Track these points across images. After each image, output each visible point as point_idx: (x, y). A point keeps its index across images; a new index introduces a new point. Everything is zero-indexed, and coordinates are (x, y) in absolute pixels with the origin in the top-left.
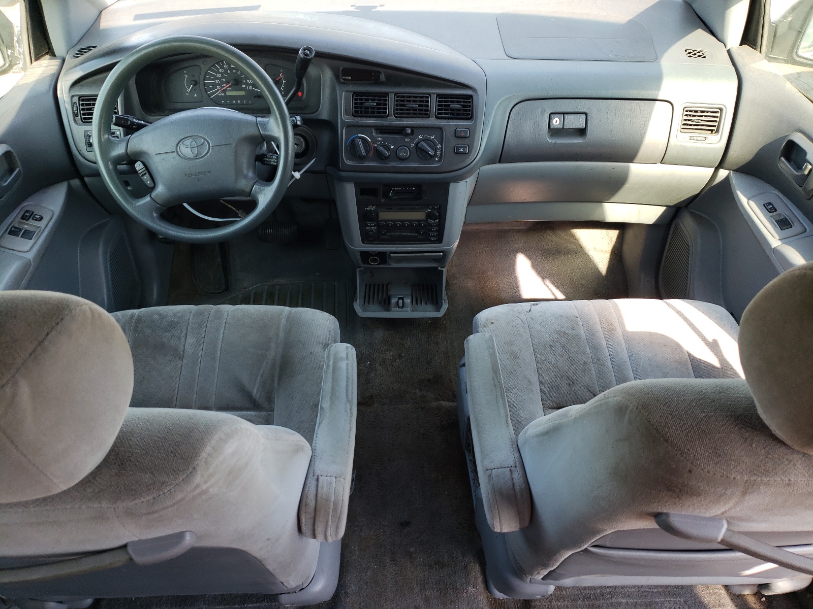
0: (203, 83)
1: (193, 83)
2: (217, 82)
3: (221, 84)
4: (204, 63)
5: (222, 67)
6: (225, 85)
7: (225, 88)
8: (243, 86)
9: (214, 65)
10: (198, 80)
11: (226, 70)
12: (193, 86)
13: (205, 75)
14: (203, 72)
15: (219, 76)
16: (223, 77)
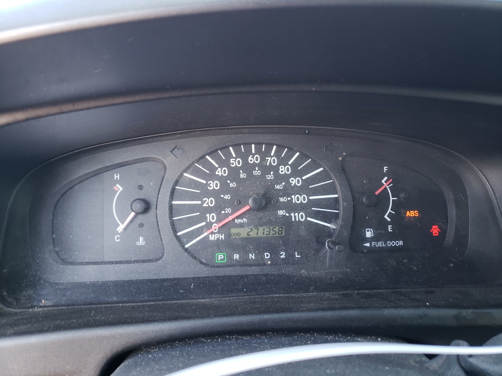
0: (167, 205)
1: (139, 206)
2: (209, 202)
3: (218, 209)
4: (176, 151)
5: (224, 163)
6: (228, 210)
7: (230, 218)
8: (281, 213)
9: (203, 157)
10: (153, 200)
11: (234, 172)
12: (137, 214)
13: (176, 183)
14: (171, 176)
15: (214, 185)
16: (225, 188)
